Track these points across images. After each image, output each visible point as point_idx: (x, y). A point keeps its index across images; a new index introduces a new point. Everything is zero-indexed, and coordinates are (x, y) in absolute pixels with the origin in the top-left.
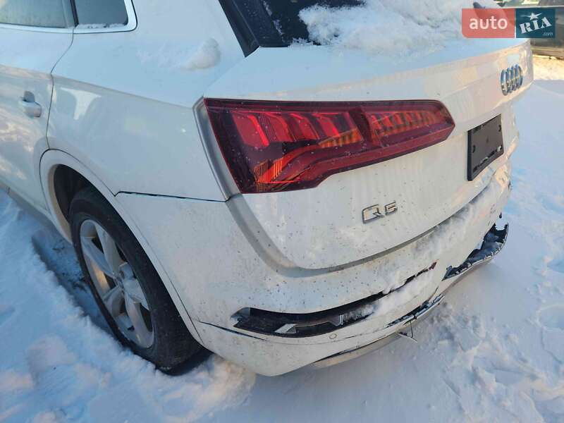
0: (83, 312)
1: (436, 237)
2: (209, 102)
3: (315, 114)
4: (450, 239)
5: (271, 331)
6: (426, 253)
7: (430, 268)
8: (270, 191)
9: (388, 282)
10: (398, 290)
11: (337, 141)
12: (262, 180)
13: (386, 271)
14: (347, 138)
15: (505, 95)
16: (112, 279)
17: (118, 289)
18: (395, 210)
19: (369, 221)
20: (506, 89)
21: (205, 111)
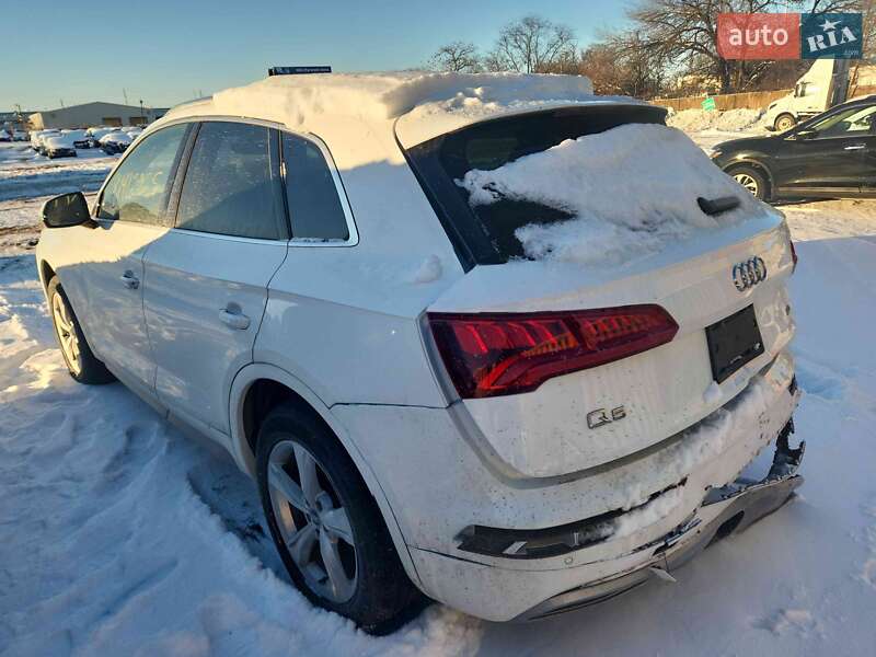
0: (261, 563)
1: (683, 447)
2: (432, 316)
3: (531, 322)
4: (702, 451)
5: (498, 552)
6: (671, 467)
7: (679, 484)
8: (489, 396)
9: (627, 495)
10: (642, 507)
11: (553, 345)
12: (482, 385)
13: (624, 484)
14: (563, 343)
15: (741, 290)
16: (302, 513)
17: (311, 526)
18: (624, 415)
19: (596, 426)
20: (741, 285)
21: (427, 322)
